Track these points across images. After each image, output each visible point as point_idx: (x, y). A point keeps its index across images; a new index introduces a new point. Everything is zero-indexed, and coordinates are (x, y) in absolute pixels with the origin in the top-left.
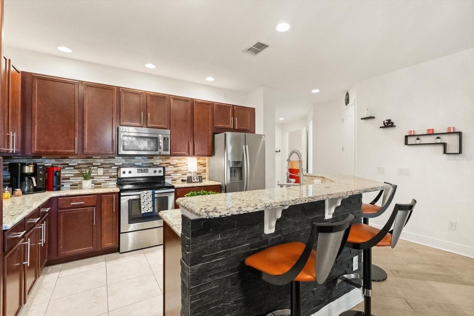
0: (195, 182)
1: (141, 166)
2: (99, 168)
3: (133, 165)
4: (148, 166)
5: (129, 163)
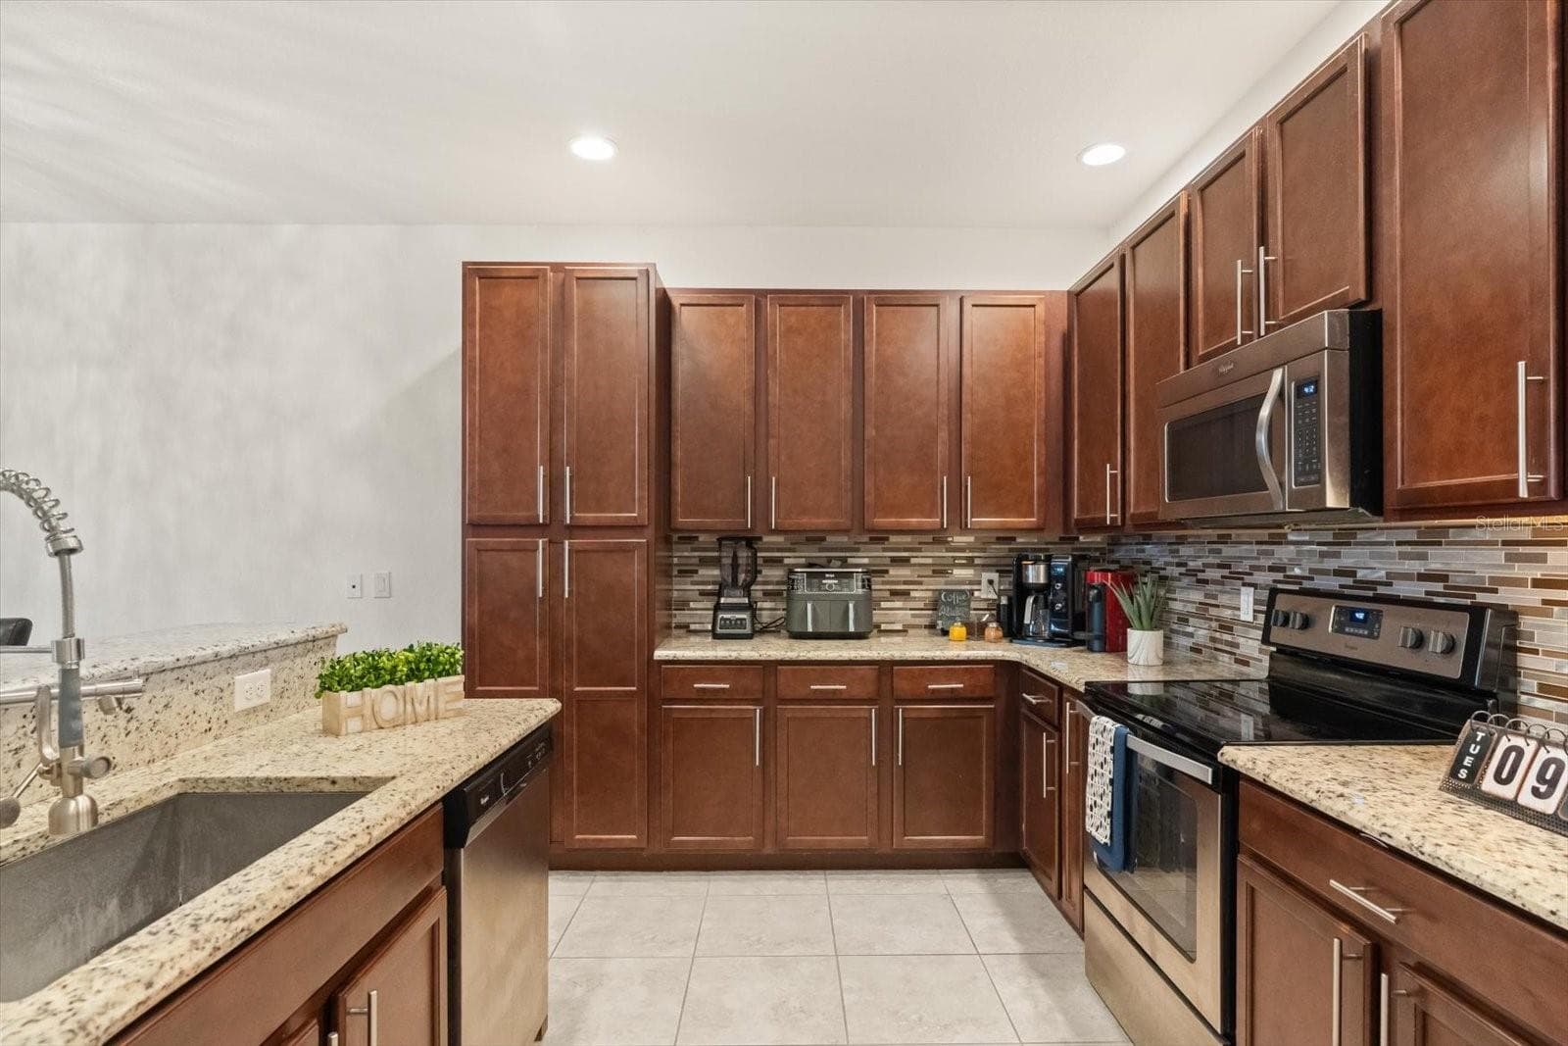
1: (1381, 590)
2: (1244, 585)
3: (1349, 581)
4: (1417, 590)
5: (1332, 564)
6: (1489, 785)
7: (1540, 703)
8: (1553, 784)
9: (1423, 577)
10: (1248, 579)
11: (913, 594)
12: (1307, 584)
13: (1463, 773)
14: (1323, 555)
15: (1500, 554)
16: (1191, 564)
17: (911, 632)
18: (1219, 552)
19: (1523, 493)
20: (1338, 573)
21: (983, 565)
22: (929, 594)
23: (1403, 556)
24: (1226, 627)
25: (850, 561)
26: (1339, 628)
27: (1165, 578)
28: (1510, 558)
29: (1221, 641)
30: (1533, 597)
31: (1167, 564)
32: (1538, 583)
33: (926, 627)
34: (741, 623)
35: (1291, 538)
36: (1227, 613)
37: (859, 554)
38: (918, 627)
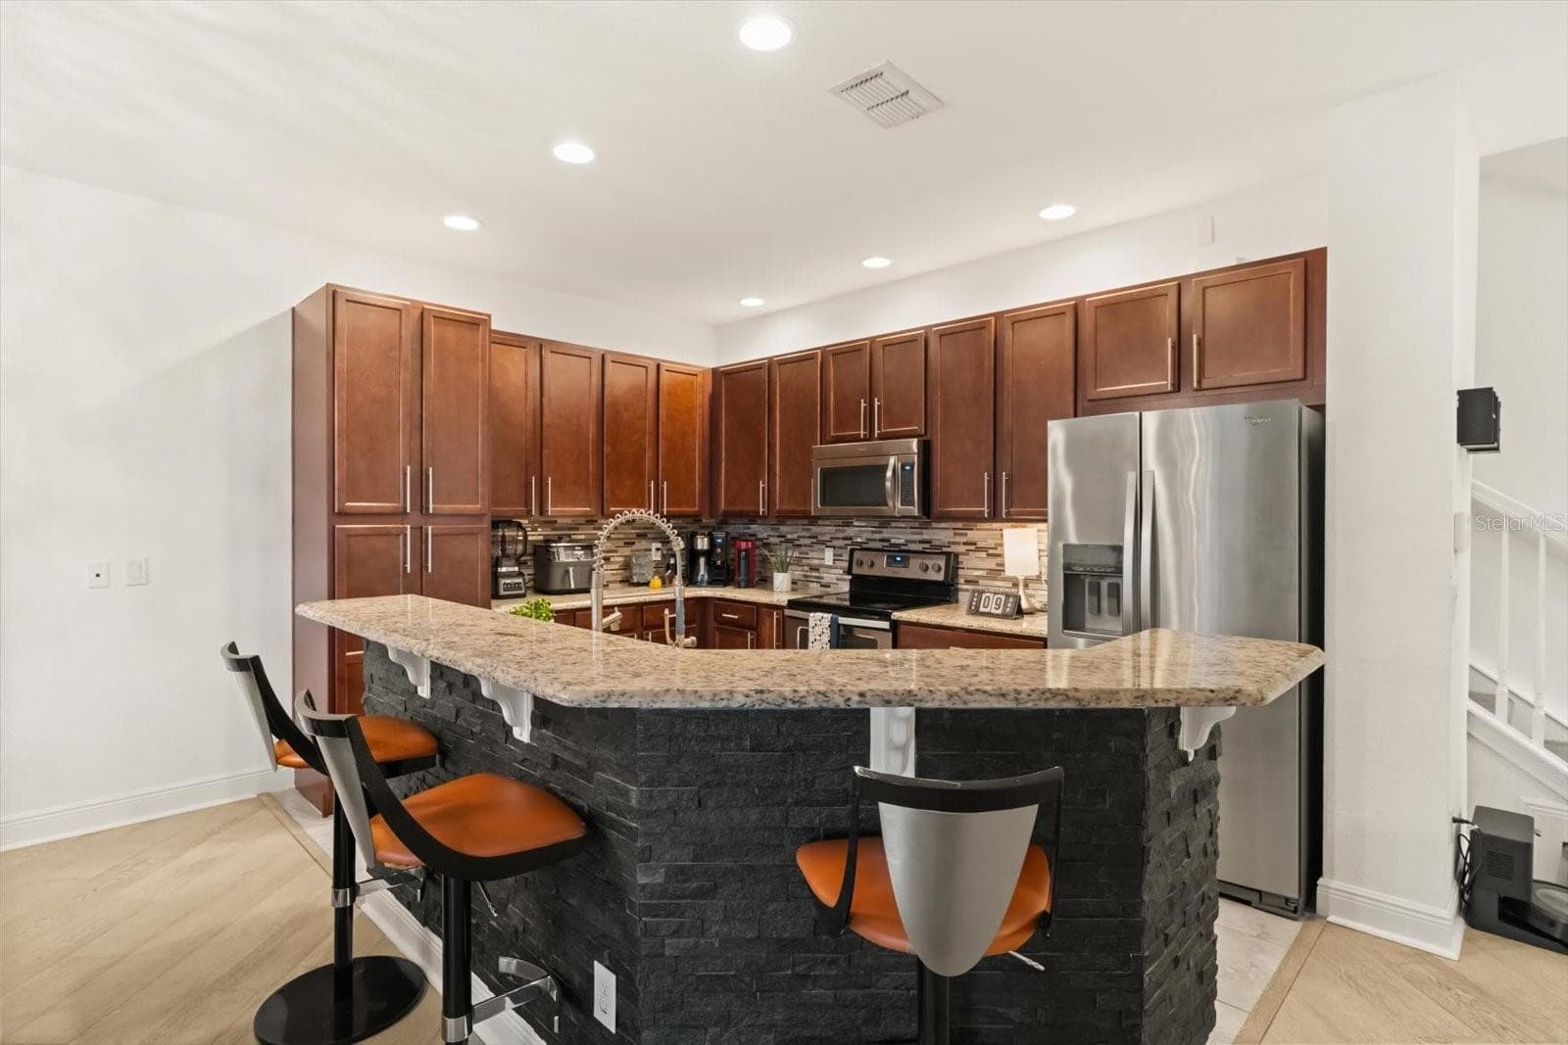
0: (989, 614)
1: (903, 548)
2: (827, 547)
3: (887, 544)
4: (919, 547)
5: (878, 536)
6: (982, 609)
7: (965, 587)
8: (999, 605)
9: (921, 542)
10: (828, 544)
11: (612, 559)
12: (865, 546)
13: (973, 608)
14: (873, 532)
15: (951, 533)
16: (789, 536)
17: (611, 585)
18: (810, 529)
19: (986, 516)
20: (881, 540)
21: (653, 538)
22: (621, 559)
23: (912, 533)
24: (816, 569)
25: (573, 537)
26: (889, 565)
27: (768, 544)
28: (955, 534)
29: (810, 576)
30: (961, 549)
31: (770, 536)
32: (964, 544)
33: (620, 582)
34: (517, 586)
35: (855, 524)
36: (816, 562)
37: (579, 532)
38: (614, 582)
